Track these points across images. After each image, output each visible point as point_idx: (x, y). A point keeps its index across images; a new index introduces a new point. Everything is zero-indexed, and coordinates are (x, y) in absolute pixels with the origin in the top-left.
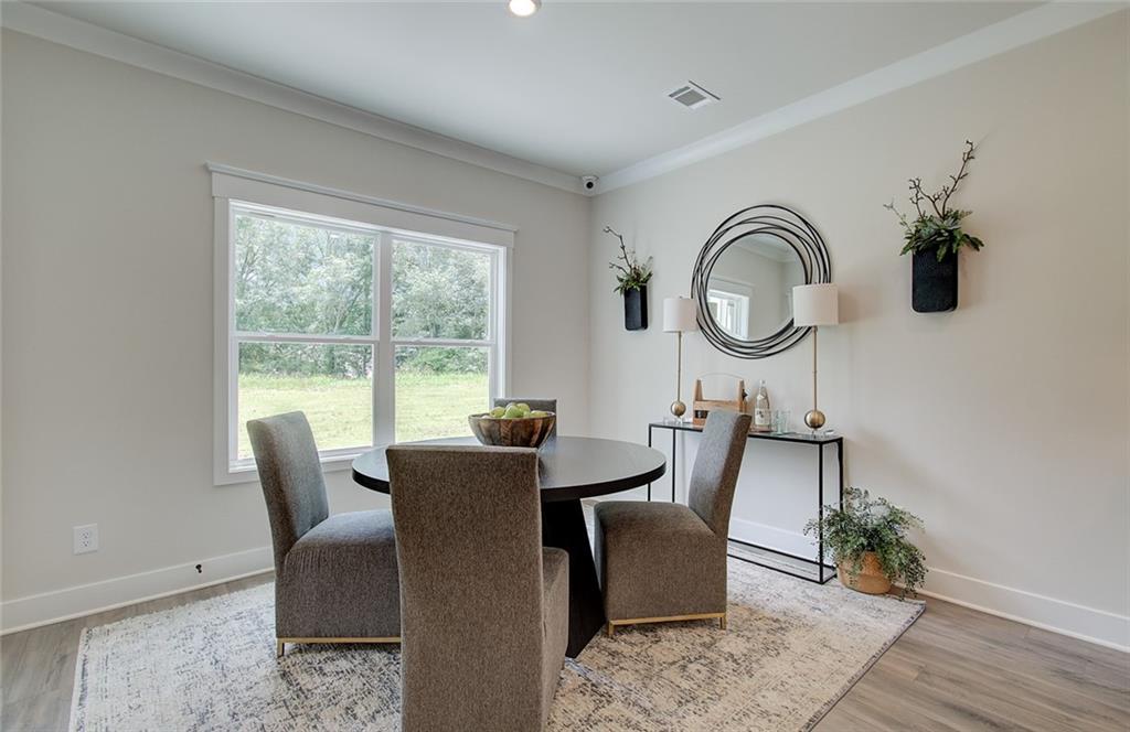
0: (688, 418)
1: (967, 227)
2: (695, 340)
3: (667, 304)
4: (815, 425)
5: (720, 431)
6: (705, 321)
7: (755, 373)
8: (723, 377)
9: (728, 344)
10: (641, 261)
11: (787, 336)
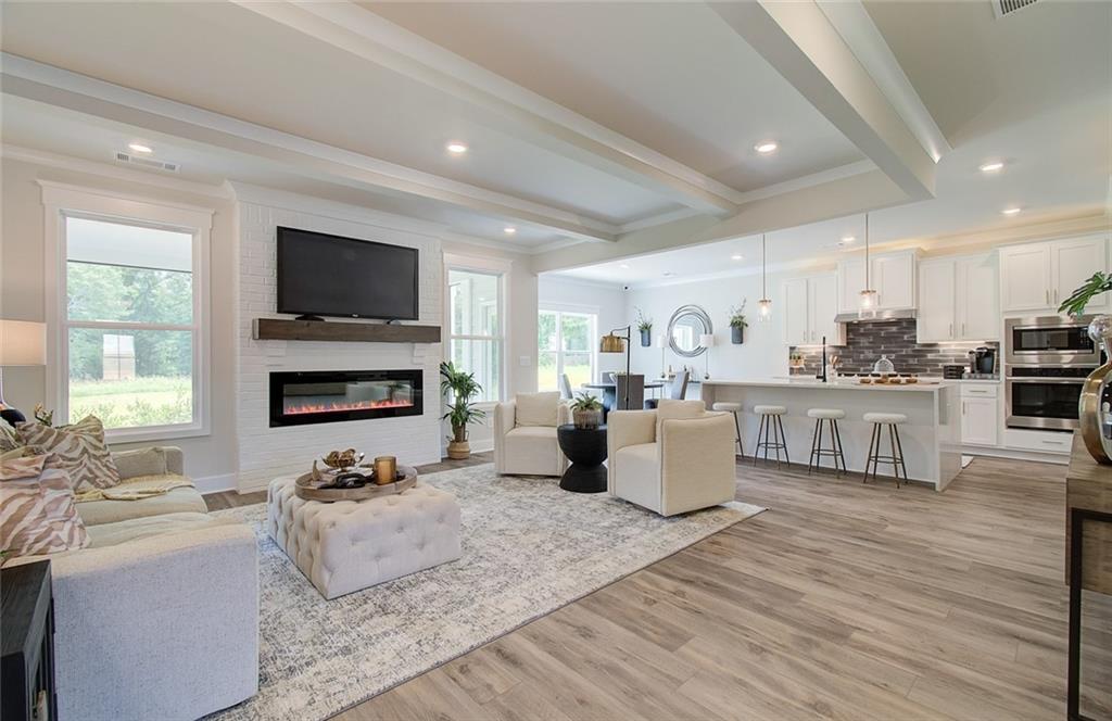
0: (667, 378)
1: (745, 320)
2: (669, 351)
3: (658, 337)
4: (707, 378)
5: (679, 383)
6: (672, 344)
7: (690, 362)
8: (679, 364)
9: (681, 353)
10: (648, 320)
11: (699, 350)
